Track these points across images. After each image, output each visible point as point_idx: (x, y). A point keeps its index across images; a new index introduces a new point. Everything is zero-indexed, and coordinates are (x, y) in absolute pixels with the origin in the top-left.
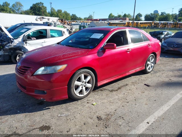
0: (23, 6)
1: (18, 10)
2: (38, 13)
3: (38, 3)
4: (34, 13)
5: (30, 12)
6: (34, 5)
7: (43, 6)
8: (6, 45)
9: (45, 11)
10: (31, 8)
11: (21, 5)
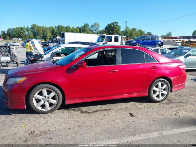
0: (100, 26)
1: (95, 30)
2: (112, 32)
3: (113, 23)
4: (108, 32)
5: (105, 31)
6: (109, 24)
7: (117, 25)
8: (37, 59)
9: (119, 30)
10: (106, 28)
11: (98, 26)
